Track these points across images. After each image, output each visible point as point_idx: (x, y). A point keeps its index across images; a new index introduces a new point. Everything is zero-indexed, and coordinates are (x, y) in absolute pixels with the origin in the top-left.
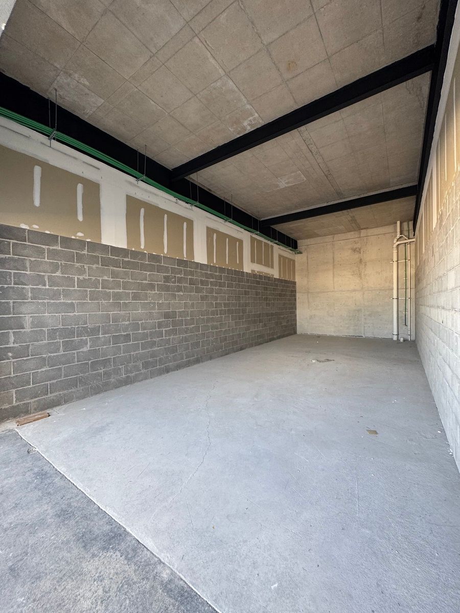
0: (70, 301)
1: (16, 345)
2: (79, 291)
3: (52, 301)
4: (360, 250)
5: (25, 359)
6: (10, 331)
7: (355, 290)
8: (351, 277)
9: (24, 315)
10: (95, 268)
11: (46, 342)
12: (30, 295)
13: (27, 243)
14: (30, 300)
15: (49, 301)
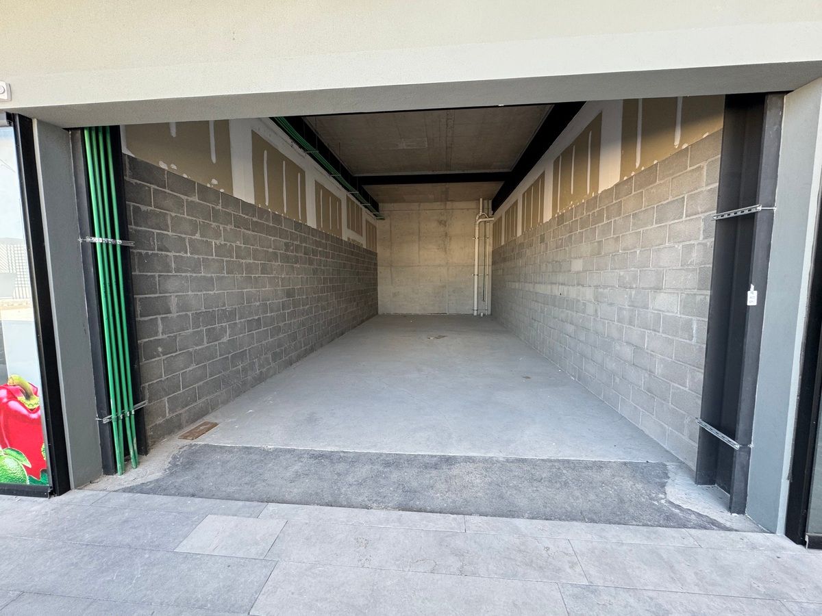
0: (209, 275)
1: (165, 336)
2: (217, 260)
3: (194, 275)
4: (445, 222)
5: (174, 354)
6: (158, 316)
7: (440, 266)
8: (436, 250)
9: (169, 294)
10: (229, 230)
11: (191, 331)
12: (173, 265)
13: (167, 191)
14: (174, 273)
15: (191, 274)
